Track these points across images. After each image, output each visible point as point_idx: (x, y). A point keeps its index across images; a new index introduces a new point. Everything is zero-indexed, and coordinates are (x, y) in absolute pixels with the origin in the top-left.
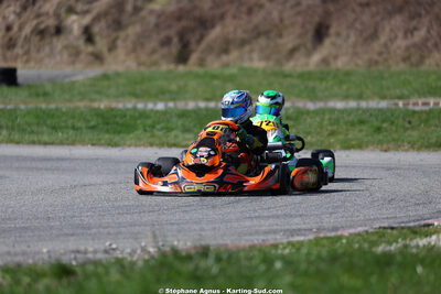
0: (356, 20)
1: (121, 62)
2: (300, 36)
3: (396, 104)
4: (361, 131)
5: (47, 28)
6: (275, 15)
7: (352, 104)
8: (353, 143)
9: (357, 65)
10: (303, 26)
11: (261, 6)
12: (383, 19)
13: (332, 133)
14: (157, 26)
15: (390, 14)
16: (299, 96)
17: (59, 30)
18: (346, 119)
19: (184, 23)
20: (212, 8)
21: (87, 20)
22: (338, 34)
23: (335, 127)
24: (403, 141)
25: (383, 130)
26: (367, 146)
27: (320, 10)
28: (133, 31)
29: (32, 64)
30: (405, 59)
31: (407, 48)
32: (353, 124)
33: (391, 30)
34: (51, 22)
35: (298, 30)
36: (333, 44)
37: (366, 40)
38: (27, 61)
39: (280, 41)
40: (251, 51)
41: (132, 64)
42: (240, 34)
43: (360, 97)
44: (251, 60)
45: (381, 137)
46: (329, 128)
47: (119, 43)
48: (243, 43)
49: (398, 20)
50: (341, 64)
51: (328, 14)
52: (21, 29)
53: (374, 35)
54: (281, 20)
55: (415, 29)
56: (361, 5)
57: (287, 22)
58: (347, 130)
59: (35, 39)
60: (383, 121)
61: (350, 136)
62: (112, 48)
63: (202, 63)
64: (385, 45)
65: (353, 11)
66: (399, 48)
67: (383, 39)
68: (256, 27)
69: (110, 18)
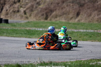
0: (86, 11)
1: (32, 19)
2: (73, 15)
3: (95, 31)
4: (87, 37)
5: (16, 11)
6: (68, 10)
7: (85, 31)
8: (85, 39)
9: (86, 22)
10: (74, 12)
11: (65, 8)
12: (93, 12)
13: (80, 37)
14: (41, 11)
15: (94, 11)
16: (73, 28)
17: (18, 11)
18: (83, 34)
19: (47, 11)
20: (53, 8)
21: (25, 9)
22: (82, 15)
23: (81, 36)
24: (96, 39)
25: (92, 37)
26: (88, 40)
27: (78, 9)
28: (35, 12)
29: (12, 19)
30: (97, 21)
31: (98, 18)
32: (85, 35)
33: (94, 14)
34: (17, 9)
35: (73, 13)
36: (81, 17)
37: (88, 16)
38: (11, 18)
39: (69, 16)
40: (62, 18)
41: (35, 20)
42: (60, 14)
43: (87, 29)
44: (62, 20)
45: (91, 38)
46: (79, 36)
47: (32, 15)
48: (60, 16)
49: (96, 12)
50: (83, 21)
51: (80, 10)
52: (10, 11)
53: (90, 15)
54: (69, 11)
55: (100, 14)
56: (88, 8)
57: (70, 11)
58: (83, 36)
59: (13, 13)
60: (92, 35)
61: (84, 38)
62: (30, 16)
63: (51, 20)
64: (93, 18)
65: (86, 9)
66: (96, 18)
67: (92, 16)
68: (63, 12)
69: (30, 9)
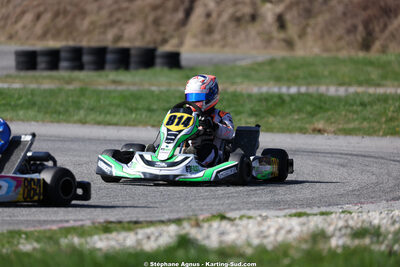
1: (309, 49)
5: (244, 15)
14: (345, 14)
17: (254, 18)
19: (370, 12)
21: (279, 9)
28: (321, 20)
29: (227, 50)
34: (247, 10)
38: (224, 46)
47: (309, 30)
52: (219, 15)
59: (232, 26)
62: (302, 34)
63: (384, 50)
69: (301, 6)
